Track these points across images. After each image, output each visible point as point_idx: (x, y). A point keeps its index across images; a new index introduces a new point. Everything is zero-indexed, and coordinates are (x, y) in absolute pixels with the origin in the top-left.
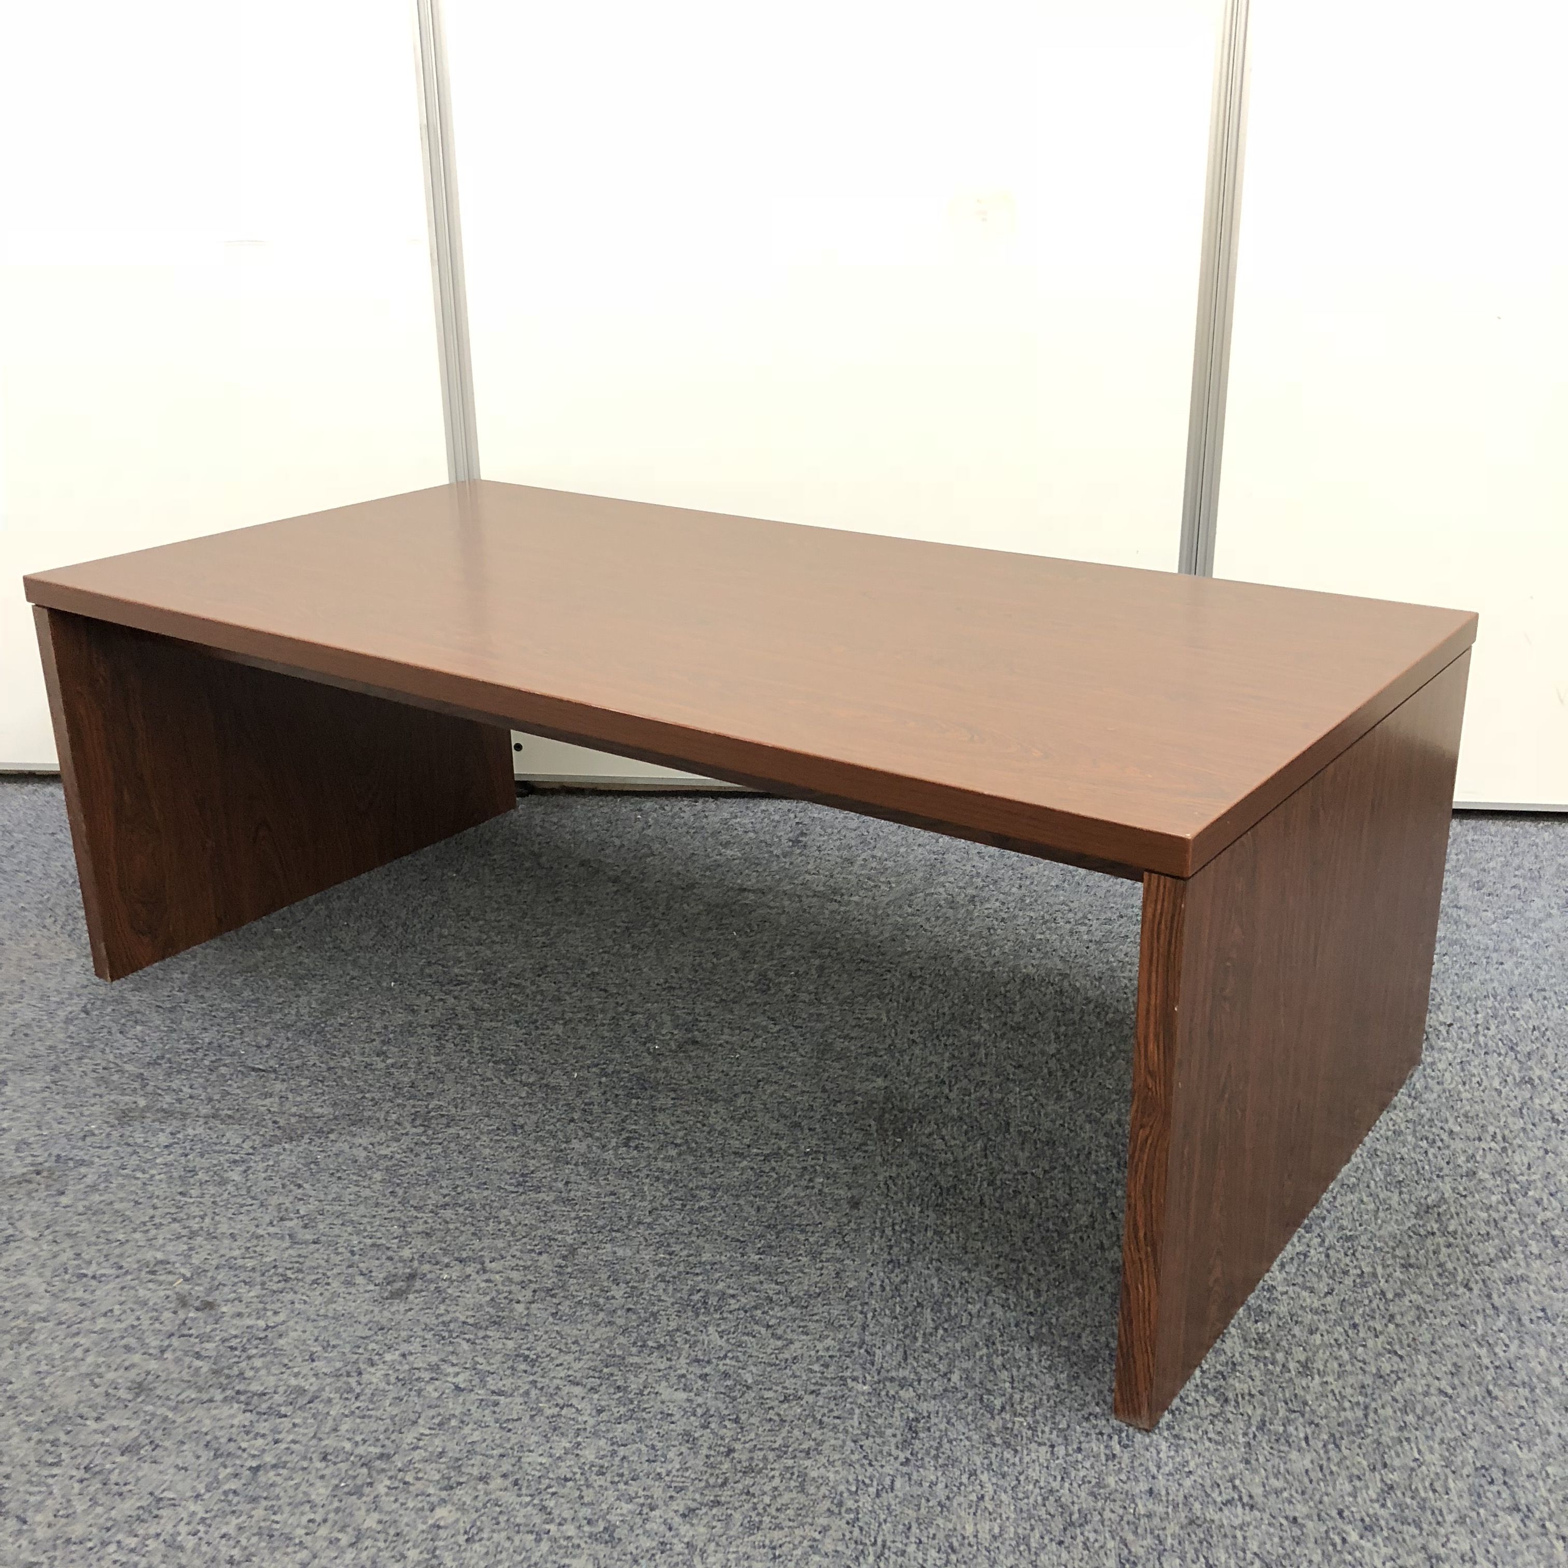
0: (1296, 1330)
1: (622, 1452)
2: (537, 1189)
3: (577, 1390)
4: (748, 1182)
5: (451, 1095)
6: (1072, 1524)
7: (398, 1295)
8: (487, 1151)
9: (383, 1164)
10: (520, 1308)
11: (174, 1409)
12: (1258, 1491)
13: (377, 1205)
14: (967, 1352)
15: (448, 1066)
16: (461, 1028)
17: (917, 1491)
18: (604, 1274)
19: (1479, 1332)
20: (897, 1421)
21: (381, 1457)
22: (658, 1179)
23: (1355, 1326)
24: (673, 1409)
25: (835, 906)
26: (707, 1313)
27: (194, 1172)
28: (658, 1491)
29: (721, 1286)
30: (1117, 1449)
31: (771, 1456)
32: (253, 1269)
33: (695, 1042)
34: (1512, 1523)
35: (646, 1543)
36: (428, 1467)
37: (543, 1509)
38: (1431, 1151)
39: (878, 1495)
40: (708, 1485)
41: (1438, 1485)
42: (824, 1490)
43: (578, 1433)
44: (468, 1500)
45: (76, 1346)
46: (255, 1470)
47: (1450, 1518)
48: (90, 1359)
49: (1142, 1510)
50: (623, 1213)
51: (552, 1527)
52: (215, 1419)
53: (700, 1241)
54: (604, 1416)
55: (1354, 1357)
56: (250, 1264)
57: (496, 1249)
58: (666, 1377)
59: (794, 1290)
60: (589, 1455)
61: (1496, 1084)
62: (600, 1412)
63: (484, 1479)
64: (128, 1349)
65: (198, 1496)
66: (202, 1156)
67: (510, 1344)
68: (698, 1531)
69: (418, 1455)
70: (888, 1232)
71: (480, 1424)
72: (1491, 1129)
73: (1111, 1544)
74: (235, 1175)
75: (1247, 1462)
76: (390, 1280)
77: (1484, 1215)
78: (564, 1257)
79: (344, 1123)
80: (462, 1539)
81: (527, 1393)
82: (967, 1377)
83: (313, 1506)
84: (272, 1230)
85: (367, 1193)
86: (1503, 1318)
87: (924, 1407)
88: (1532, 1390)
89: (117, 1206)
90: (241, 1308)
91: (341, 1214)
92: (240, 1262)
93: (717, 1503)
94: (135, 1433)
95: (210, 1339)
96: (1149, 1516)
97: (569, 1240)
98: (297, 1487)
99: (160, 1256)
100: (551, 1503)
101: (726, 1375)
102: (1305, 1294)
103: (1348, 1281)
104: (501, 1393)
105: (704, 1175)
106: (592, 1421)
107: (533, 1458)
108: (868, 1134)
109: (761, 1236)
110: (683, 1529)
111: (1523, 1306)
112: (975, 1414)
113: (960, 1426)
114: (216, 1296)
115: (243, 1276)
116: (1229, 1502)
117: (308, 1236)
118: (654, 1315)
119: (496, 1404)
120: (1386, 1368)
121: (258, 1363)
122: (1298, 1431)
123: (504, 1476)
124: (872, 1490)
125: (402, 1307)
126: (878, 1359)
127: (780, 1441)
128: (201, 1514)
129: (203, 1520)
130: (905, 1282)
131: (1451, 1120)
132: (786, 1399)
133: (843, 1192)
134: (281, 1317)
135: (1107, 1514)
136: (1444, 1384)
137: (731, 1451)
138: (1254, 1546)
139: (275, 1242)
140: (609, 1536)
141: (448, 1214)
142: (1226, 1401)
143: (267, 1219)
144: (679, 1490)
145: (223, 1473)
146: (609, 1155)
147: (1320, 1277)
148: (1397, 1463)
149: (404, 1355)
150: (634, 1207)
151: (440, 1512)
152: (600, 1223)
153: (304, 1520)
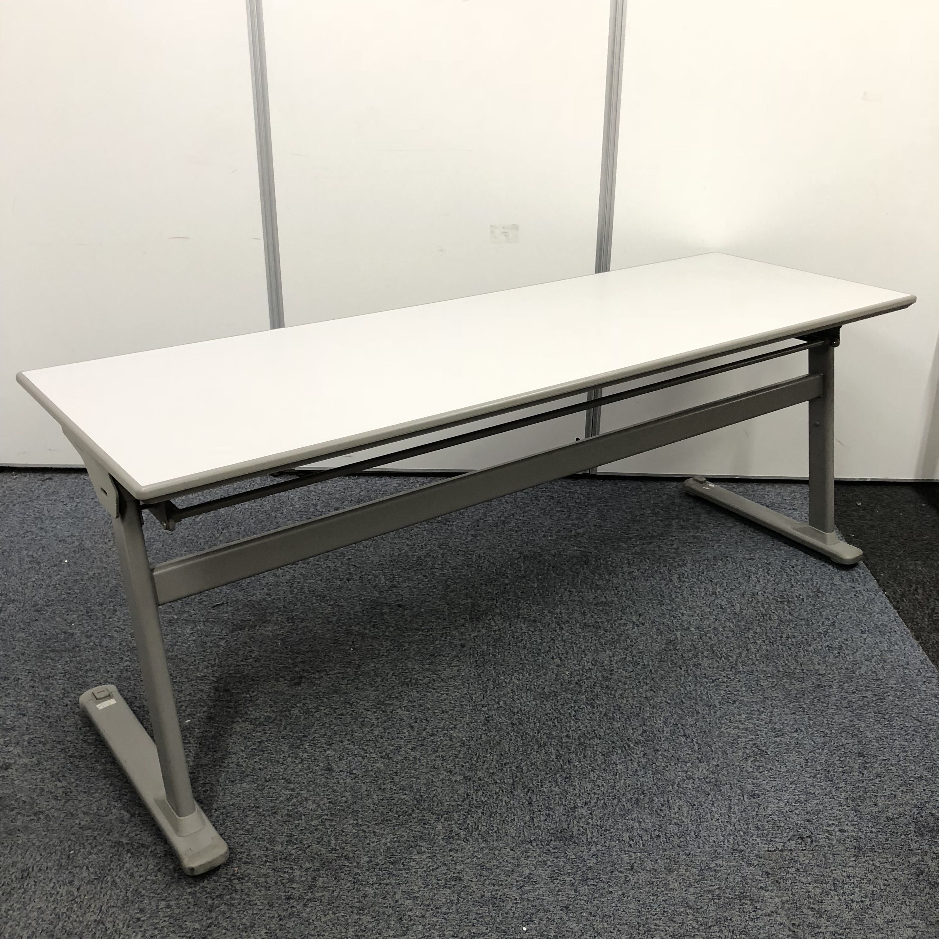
0: (620, 684)
1: (388, 731)
2: (342, 645)
3: (369, 713)
4: (422, 640)
5: (300, 611)
6: (541, 746)
7: (299, 684)
8: (319, 631)
9: (280, 637)
10: (343, 686)
11: (225, 725)
12: (602, 734)
13: (281, 653)
14: (505, 695)
15: (297, 598)
16: (299, 583)
17: (489, 738)
18: (372, 674)
19: (682, 682)
20: (482, 718)
21: (304, 736)
22: (387, 639)
23: (640, 682)
24: (403, 717)
25: (446, 527)
26: (412, 685)
27: (205, 643)
28: (402, 742)
29: (416, 676)
30: (556, 723)
31: (440, 730)
32: (240, 677)
33: (395, 587)
34: (683, 740)
35: (400, 758)
36: (320, 739)
37: (363, 749)
38: (674, 621)
39: (477, 740)
40: (418, 740)
41: (661, 730)
42: (458, 739)
43: (372, 726)
44: (337, 748)
45: (182, 706)
46: (260, 742)
47: (663, 739)
48: (189, 710)
49: (564, 741)
50: (376, 652)
51: (368, 755)
52: (240, 727)
53: (406, 661)
54: (380, 720)
55: (638, 692)
56: (238, 675)
57: (330, 667)
58: (400, 707)
59: (442, 676)
60: (376, 733)
61: (702, 595)
62: (378, 719)
63: (342, 742)
64: (202, 706)
65: (242, 751)
66: (207, 636)
67: (342, 699)
68: (418, 754)
69: (316, 735)
70: (476, 655)
71: (336, 725)
72: (698, 612)
73: (553, 751)
74: (222, 643)
75: (599, 726)
76: (292, 679)
77: (690, 643)
78: (356, 669)
79: (260, 622)
80: (337, 760)
81: (351, 714)
82: (505, 702)
83: (284, 752)
84: (242, 663)
85: (277, 648)
86: (691, 678)
87: (491, 713)
88: (696, 700)
89: (179, 657)
90: (239, 691)
91: (268, 657)
92: (234, 675)
93: (422, 745)
94: (213, 733)
95: (231, 702)
96: (566, 743)
97: (357, 662)
98: (276, 747)
99: (202, 674)
100: (366, 748)
101: (421, 705)
102: (624, 672)
103: (639, 667)
104: (342, 714)
105: (405, 637)
106: (376, 722)
107: (357, 734)
108: (465, 619)
109: (429, 659)
110: (412, 753)
111: (698, 673)
112: (509, 714)
113: (504, 719)
114: (228, 687)
115: (237, 680)
116: (593, 738)
117: (257, 664)
118: (393, 687)
119: (341, 718)
120: (649, 695)
121: (251, 709)
122: (617, 716)
123: (348, 740)
124: (474, 739)
125: (299, 688)
126: (474, 698)
127: (442, 725)
128: (245, 756)
129: (246, 758)
130: (483, 672)
131: (684, 609)
132: (443, 712)
133: (458, 642)
134: (255, 693)
135: (553, 743)
136: (667, 700)
137: (425, 729)
138: (600, 750)
139: (246, 668)
140: (387, 756)
141: (310, 655)
142: (594, 707)
143: (240, 659)
144: (408, 742)
145: (249, 744)
146: (367, 631)
147: (629, 666)
148: (648, 724)
149: (304, 704)
150: (380, 650)
151: (328, 752)
152: (368, 656)
153: (282, 756)
